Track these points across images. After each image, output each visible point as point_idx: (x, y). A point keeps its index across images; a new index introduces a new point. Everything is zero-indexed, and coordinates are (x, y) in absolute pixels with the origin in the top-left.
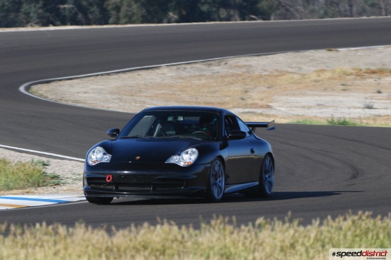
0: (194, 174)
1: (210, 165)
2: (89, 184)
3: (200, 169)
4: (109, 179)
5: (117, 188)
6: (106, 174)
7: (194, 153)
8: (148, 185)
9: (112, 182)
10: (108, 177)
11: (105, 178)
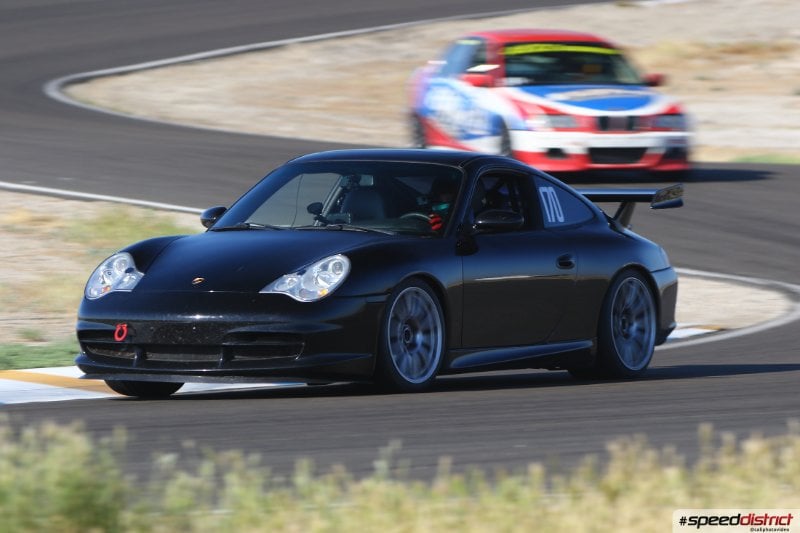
0: (333, 322)
1: (383, 298)
2: (84, 346)
3: (354, 307)
4: (121, 333)
5: (142, 357)
6: (115, 322)
7: (338, 266)
8: (212, 349)
9: (127, 342)
10: (118, 329)
11: (114, 331)
